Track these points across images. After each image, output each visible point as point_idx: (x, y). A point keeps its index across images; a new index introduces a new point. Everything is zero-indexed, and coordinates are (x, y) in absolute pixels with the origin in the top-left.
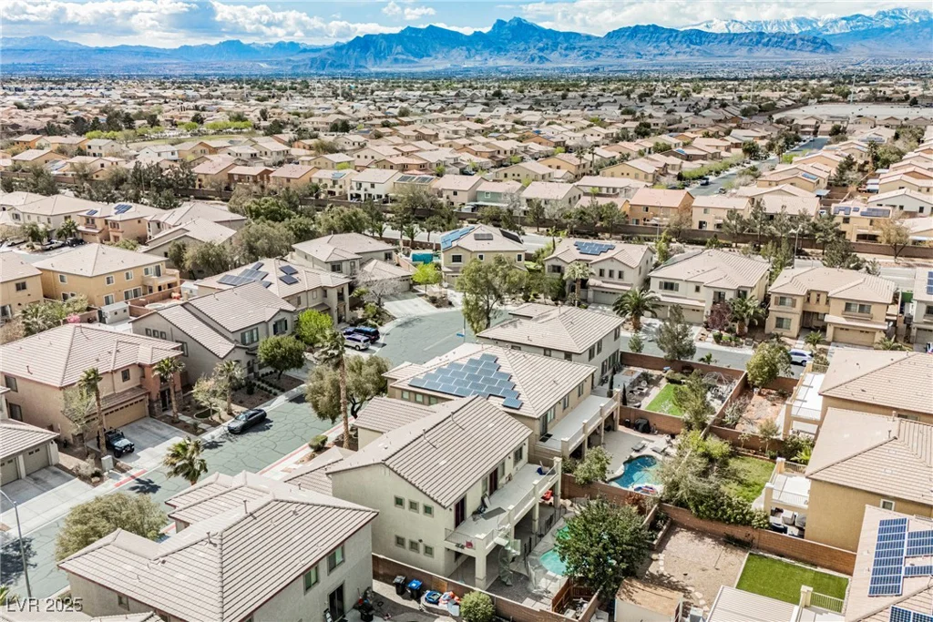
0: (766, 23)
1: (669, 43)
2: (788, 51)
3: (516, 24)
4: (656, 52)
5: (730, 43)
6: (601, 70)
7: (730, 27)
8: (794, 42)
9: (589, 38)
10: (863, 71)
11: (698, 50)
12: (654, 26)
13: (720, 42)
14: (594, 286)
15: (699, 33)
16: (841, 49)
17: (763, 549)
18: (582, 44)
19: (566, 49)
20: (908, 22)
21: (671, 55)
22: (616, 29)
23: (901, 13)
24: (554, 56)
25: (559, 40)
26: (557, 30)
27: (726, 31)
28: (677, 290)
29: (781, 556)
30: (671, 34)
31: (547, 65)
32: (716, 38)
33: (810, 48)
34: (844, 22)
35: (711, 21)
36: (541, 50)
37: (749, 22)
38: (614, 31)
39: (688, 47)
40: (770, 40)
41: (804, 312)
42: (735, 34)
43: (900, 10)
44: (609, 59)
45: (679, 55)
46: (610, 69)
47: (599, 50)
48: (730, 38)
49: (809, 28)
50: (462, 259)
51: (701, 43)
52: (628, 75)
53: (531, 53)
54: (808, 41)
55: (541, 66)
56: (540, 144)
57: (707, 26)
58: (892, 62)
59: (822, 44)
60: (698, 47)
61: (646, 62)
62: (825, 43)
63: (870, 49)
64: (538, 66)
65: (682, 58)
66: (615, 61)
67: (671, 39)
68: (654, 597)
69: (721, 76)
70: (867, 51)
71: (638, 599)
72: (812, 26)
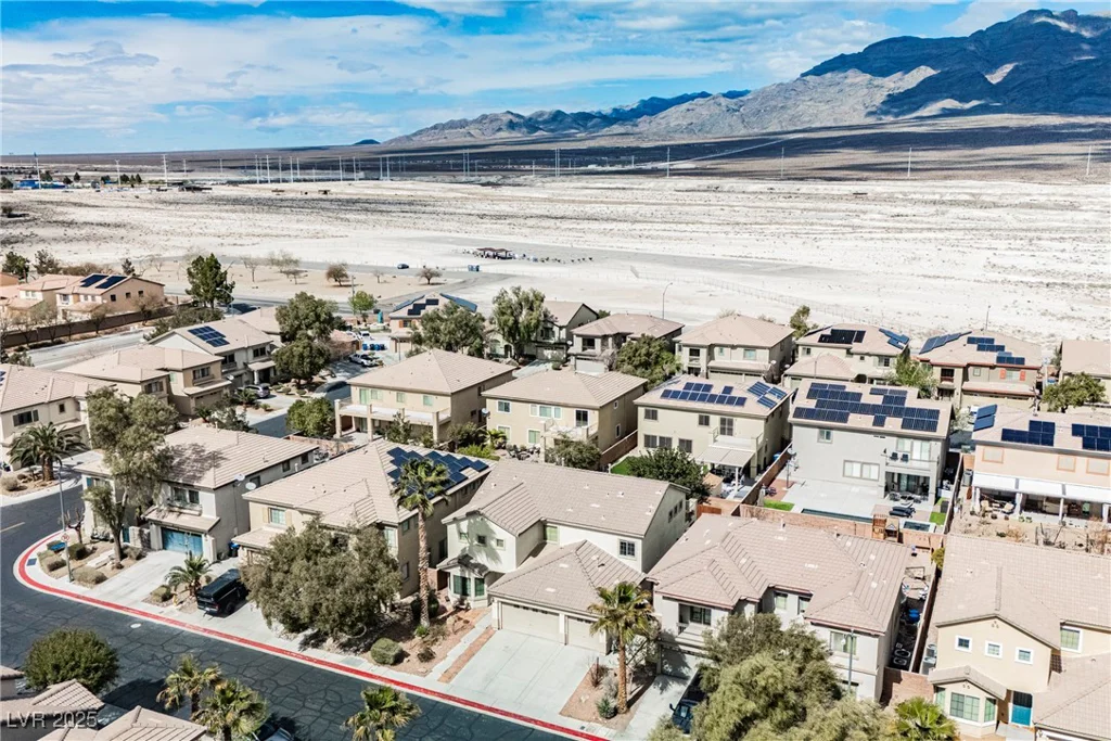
28: (37, 419)
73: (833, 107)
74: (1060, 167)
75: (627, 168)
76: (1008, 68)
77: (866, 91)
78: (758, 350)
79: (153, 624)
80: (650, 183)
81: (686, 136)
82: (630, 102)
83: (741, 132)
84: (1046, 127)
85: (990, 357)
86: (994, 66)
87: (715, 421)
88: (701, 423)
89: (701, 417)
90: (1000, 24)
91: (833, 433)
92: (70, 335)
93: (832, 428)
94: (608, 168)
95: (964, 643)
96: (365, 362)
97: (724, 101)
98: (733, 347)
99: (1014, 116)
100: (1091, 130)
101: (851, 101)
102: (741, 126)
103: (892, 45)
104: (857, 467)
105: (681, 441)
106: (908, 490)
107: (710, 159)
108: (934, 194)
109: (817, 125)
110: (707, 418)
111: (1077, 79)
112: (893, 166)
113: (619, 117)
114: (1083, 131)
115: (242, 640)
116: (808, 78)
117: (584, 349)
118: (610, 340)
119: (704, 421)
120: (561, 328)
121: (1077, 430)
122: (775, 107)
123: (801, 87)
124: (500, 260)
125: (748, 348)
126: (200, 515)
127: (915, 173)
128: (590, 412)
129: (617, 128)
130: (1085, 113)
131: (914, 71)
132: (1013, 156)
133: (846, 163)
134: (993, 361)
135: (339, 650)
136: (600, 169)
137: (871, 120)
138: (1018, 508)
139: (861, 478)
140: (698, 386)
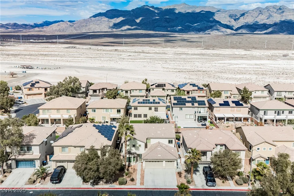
73: (99, 26)
74: (156, 44)
75: (43, 41)
76: (141, 18)
77: (107, 23)
78: (143, 90)
79: (37, 191)
80: (53, 46)
81: (59, 32)
82: (40, 22)
83: (75, 32)
84: (151, 34)
85: (196, 88)
86: (137, 18)
87: (153, 108)
88: (149, 109)
89: (149, 108)
90: (137, 8)
91: (183, 108)
93: (182, 107)
94: (37, 41)
95: (258, 149)
96: (20, 103)
97: (69, 23)
98: (136, 90)
99: (144, 31)
100: (160, 35)
101: (104, 25)
102: (75, 30)
103: (112, 11)
104: (188, 116)
105: (144, 115)
106: (200, 120)
107: (68, 39)
108: (133, 50)
109: (96, 31)
110: (151, 108)
111: (156, 23)
112: (120, 42)
113: (36, 26)
114: (158, 35)
115: (72, 188)
116: (92, 18)
117: (93, 93)
118: (101, 90)
119: (150, 109)
120: (83, 88)
121: (233, 102)
122: (84, 25)
123: (90, 21)
124: (30, 69)
125: (140, 90)
126: (33, 154)
127: (125, 44)
128: (121, 110)
129: (37, 29)
130: (159, 31)
131: (119, 18)
132: (146, 41)
133: (108, 41)
134: (197, 89)
135: (105, 184)
136: (34, 41)
137: (110, 30)
138: (226, 120)
139: (189, 118)
140: (146, 100)
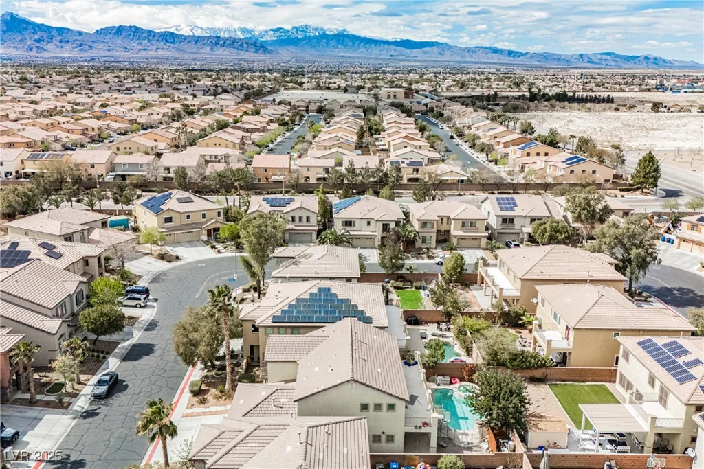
0: (220, 30)
1: (149, 40)
2: (239, 51)
3: (9, 18)
4: (139, 47)
5: (196, 43)
6: (97, 60)
7: (194, 31)
8: (242, 45)
9: (80, 33)
10: (291, 67)
11: (173, 48)
12: (135, 27)
13: (189, 42)
14: (289, 230)
15: (172, 34)
16: (274, 51)
17: (553, 380)
18: (74, 38)
19: (61, 41)
20: (312, 34)
21: (152, 50)
22: (104, 27)
23: (307, 28)
24: (50, 46)
25: (52, 34)
26: (49, 25)
27: (191, 34)
28: (354, 226)
29: (564, 381)
30: (150, 34)
31: (45, 54)
32: (185, 39)
33: (253, 50)
34: (272, 32)
35: (180, 26)
36: (38, 41)
37: (208, 28)
38: (102, 29)
39: (165, 44)
40: (224, 42)
41: (438, 231)
42: (199, 37)
43: (306, 26)
44: (101, 51)
45: (159, 50)
46: (104, 59)
47: (91, 44)
48: (196, 40)
49: (250, 35)
50: (173, 220)
51: (174, 42)
52: (122, 65)
53: (28, 43)
54: (251, 44)
55: (40, 55)
56: (116, 121)
57: (177, 30)
58: (307, 62)
59: (261, 47)
60: (172, 45)
61: (132, 55)
62: (262, 46)
63: (292, 52)
64: (37, 55)
65: (161, 53)
66: (107, 54)
67: (151, 38)
68: (550, 423)
69: (196, 68)
70: (290, 54)
71: (543, 428)
72: (251, 34)
92: (526, 190)
